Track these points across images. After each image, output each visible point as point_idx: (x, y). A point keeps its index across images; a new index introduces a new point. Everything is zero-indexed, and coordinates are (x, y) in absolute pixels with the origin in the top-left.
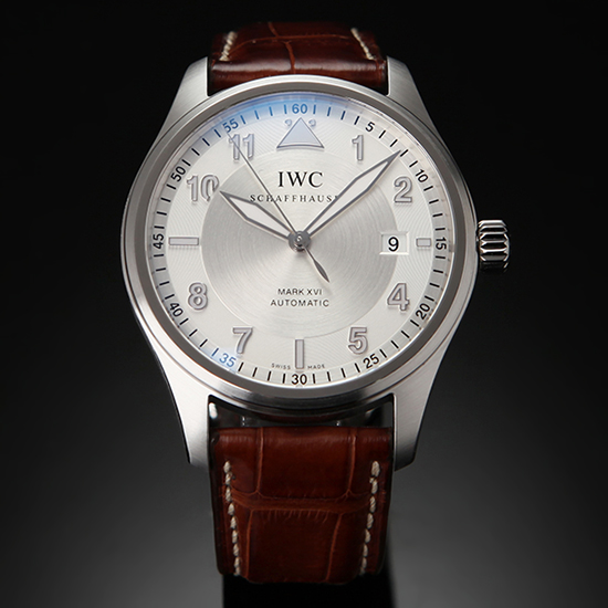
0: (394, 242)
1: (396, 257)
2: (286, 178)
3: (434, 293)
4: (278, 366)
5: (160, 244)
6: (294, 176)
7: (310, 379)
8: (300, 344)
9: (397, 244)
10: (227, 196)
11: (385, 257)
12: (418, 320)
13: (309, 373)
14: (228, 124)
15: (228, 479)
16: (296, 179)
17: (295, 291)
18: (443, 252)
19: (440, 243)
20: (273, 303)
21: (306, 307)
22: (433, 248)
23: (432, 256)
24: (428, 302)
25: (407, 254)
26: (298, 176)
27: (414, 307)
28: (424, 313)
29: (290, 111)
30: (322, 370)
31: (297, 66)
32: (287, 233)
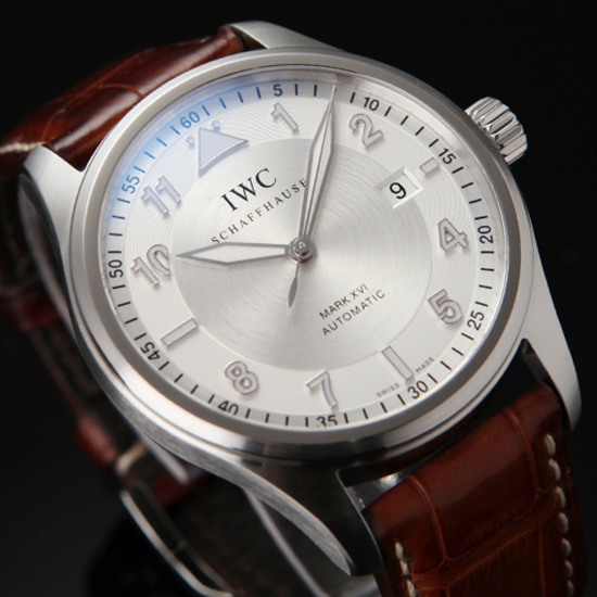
0: (396, 188)
1: (412, 200)
2: (233, 198)
3: (482, 209)
4: (384, 392)
5: (156, 353)
6: (241, 191)
7: (429, 382)
8: (389, 353)
9: (402, 188)
10: (188, 255)
11: (402, 207)
12: (488, 246)
13: (422, 376)
14: (128, 184)
15: (404, 567)
16: (245, 192)
17: (338, 304)
18: (456, 164)
19: (445, 156)
20: (326, 331)
21: (363, 313)
22: (443, 167)
23: (449, 175)
24: (483, 222)
25: (421, 190)
26: (245, 188)
27: (474, 237)
28: (488, 236)
29: (182, 130)
30: (433, 364)
31: (142, 91)
32: (282, 251)
